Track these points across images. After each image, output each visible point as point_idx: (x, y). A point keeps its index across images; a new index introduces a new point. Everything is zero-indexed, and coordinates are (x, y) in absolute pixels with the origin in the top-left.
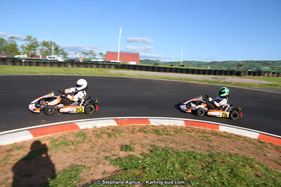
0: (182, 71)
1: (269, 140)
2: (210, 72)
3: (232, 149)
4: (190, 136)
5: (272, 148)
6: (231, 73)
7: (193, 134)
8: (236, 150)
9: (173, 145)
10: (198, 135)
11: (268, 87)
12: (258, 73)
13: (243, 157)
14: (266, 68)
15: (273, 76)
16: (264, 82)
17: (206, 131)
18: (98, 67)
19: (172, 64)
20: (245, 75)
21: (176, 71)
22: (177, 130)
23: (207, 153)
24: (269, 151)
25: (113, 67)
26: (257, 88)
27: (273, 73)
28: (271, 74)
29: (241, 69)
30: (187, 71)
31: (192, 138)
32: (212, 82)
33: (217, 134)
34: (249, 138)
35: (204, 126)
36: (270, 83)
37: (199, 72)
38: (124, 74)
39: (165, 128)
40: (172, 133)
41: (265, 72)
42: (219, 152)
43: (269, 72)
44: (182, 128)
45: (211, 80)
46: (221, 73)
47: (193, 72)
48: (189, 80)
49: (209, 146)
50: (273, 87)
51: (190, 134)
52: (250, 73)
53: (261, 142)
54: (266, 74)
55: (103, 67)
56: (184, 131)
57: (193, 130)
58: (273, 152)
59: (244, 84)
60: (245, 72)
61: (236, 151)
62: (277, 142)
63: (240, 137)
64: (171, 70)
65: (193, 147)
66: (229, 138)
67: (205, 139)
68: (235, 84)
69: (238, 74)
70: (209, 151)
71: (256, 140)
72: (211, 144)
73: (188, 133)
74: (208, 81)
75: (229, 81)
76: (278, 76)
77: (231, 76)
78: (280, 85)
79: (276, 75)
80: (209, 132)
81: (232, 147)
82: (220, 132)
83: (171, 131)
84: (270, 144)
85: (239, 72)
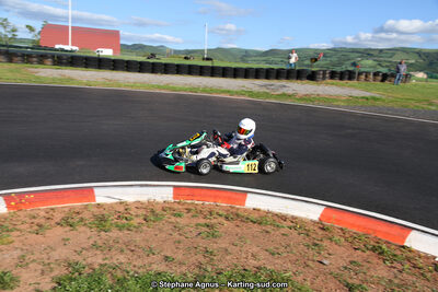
1: (338, 221)
2: (257, 74)
3: (253, 256)
4: (175, 227)
5: (343, 241)
6: (298, 75)
10: (195, 221)
11: (362, 102)
12: (349, 75)
14: (367, 64)
15: (374, 80)
16: (356, 93)
17: (216, 210)
18: (11, 61)
19: (188, 54)
20: (324, 78)
22: (151, 212)
24: (333, 248)
25: (49, 61)
26: (342, 107)
27: (376, 74)
28: (371, 77)
30: (213, 72)
32: (258, 95)
34: (301, 221)
35: (215, 198)
36: (367, 94)
37: (236, 73)
38: (71, 79)
39: (124, 211)
41: (360, 74)
43: (367, 74)
44: (166, 207)
45: (256, 89)
46: (279, 74)
47: (224, 72)
48: (212, 90)
49: (206, 251)
50: (370, 103)
51: (178, 220)
52: (333, 75)
53: (323, 229)
54: (363, 77)
55: (23, 62)
56: (167, 215)
57: (189, 210)
58: (341, 250)
59: (319, 98)
60: (324, 72)
61: (263, 259)
62: (353, 225)
63: (284, 218)
64: (179, 70)
66: (260, 224)
67: (206, 232)
68: (301, 99)
69: (312, 77)
71: (314, 222)
73: (173, 219)
74: (251, 93)
75: (290, 92)
76: (382, 81)
77: (299, 81)
78: (383, 97)
79: (380, 78)
80: (221, 213)
81: (255, 249)
82: (245, 210)
83: (137, 216)
84: (342, 229)
85: (313, 72)
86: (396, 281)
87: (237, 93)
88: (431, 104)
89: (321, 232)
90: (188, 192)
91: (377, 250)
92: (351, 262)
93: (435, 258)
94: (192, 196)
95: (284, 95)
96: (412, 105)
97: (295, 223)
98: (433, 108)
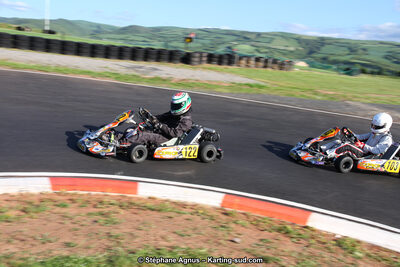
0: (48, 46)
1: (240, 206)
2: (120, 53)
3: (163, 238)
4: (64, 216)
5: (247, 224)
6: (171, 56)
7: (71, 210)
8: (171, 237)
9: (11, 248)
10: (84, 211)
11: (245, 90)
12: (228, 59)
13: (186, 252)
14: (243, 48)
15: (257, 66)
16: (239, 79)
17: (106, 200)
19: (21, 24)
20: (201, 62)
21: (33, 44)
22: (28, 205)
23: (102, 256)
24: (241, 230)
26: (224, 93)
27: (258, 60)
28: (252, 62)
29: (192, 47)
30: (64, 48)
31: (67, 222)
32: (126, 78)
33: (131, 204)
34: (202, 208)
35: (103, 188)
37: (93, 51)
40: (12, 214)
41: (241, 58)
42: (132, 247)
43: (248, 58)
44: (43, 199)
45: (123, 71)
46: (147, 55)
47: (79, 49)
48: (66, 70)
49: (109, 235)
50: (254, 91)
51: (64, 210)
52: (211, 58)
53: (226, 214)
54: (243, 62)
56: (49, 206)
57: (73, 201)
58: (248, 232)
59: (198, 83)
60: (201, 57)
61: (173, 240)
62: (256, 210)
63: (184, 205)
65: (68, 245)
66: (159, 211)
67: (102, 220)
68: (178, 84)
69: (186, 59)
70: (109, 248)
71: (216, 209)
72: (115, 232)
73: (58, 209)
74: (117, 76)
75: (164, 76)
76: (265, 67)
77: (172, 64)
78: (268, 85)
79: (261, 64)
80: (113, 201)
81: (163, 233)
82: (140, 199)
83: (11, 208)
84: (244, 214)
85: (188, 54)
86: (305, 254)
87: (100, 75)
88: (316, 93)
89: (224, 217)
90: (68, 182)
91: (283, 230)
92: (261, 240)
93: (334, 235)
94: (73, 186)
95: (157, 79)
96: (298, 94)
97: (195, 209)
98: (319, 98)
